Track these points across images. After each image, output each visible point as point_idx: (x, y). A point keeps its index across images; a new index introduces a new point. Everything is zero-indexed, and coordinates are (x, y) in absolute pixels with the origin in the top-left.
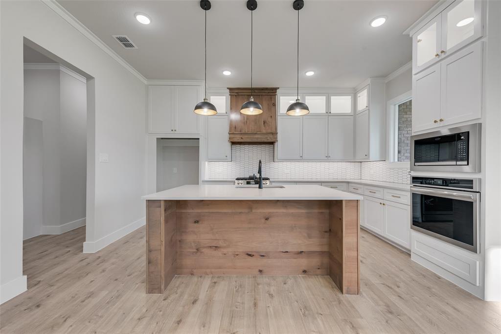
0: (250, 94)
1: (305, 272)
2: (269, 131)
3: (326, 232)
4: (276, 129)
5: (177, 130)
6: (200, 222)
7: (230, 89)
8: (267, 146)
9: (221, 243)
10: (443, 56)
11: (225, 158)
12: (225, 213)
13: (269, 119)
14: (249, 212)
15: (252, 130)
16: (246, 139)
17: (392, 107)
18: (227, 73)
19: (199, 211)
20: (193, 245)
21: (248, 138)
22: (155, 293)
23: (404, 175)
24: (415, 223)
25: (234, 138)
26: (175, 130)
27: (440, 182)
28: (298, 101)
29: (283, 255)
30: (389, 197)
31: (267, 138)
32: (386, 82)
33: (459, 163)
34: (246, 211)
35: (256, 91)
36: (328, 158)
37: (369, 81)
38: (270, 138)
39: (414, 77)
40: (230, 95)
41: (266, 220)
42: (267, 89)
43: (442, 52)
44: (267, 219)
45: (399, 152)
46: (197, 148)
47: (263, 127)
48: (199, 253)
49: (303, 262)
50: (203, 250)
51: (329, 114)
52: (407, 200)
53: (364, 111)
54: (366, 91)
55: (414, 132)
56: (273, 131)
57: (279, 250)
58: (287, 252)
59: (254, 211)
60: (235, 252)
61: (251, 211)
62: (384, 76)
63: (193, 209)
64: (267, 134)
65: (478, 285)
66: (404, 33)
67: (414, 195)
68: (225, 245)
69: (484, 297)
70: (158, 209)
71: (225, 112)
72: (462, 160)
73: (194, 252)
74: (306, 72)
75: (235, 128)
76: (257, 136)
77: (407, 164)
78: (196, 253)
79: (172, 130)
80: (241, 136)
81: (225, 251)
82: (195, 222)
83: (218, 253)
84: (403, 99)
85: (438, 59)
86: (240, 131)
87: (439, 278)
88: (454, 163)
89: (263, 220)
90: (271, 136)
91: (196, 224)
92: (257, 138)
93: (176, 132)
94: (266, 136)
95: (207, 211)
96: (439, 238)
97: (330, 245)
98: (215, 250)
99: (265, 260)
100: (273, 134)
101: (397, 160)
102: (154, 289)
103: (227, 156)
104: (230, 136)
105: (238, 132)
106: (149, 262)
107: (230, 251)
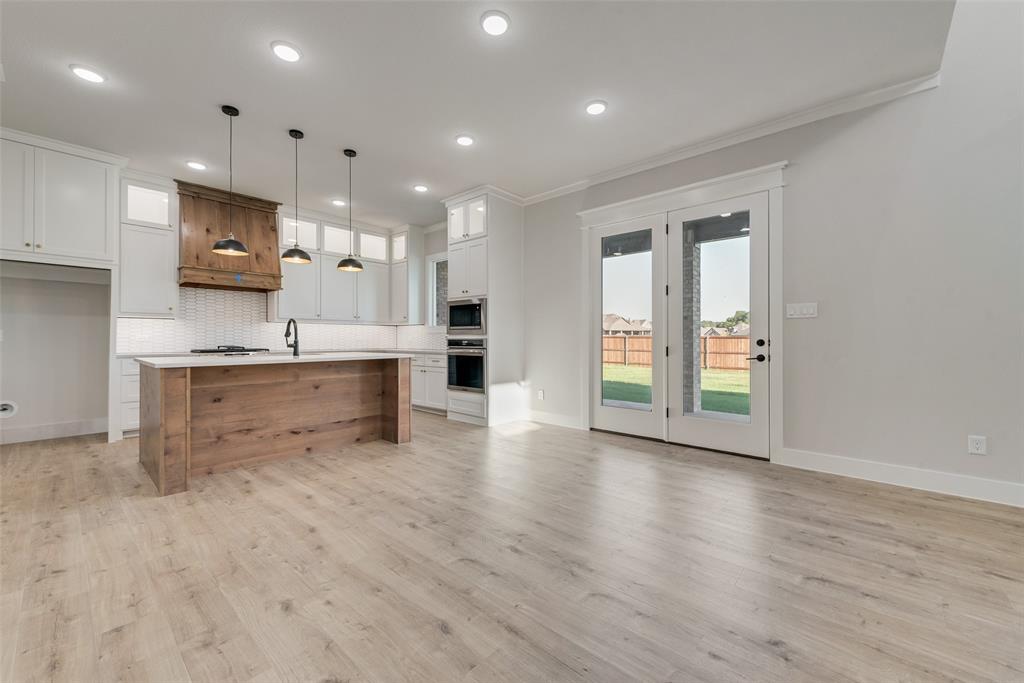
0: (227, 201)
1: (358, 440)
2: (268, 271)
3: (379, 395)
4: (280, 270)
5: (44, 246)
6: (223, 400)
7: (181, 184)
8: (255, 295)
9: (255, 424)
10: (467, 238)
11: (168, 312)
13: (266, 252)
14: (294, 381)
15: (233, 265)
16: (220, 280)
17: (431, 264)
18: (197, 166)
19: (222, 385)
20: (212, 432)
21: (225, 279)
22: (175, 492)
24: (450, 382)
25: (195, 275)
26: (38, 246)
27: (465, 343)
29: (334, 425)
30: (430, 363)
31: (262, 282)
32: (424, 232)
34: (291, 380)
35: (237, 198)
36: (356, 320)
37: (406, 227)
38: (269, 283)
39: (449, 247)
40: (179, 194)
42: (260, 200)
43: (467, 235)
44: (317, 388)
45: (438, 315)
46: (106, 289)
47: (257, 266)
48: (220, 443)
49: (357, 430)
50: (229, 437)
51: (358, 258)
52: (444, 362)
53: (401, 262)
54: (403, 238)
55: (450, 299)
56: (276, 272)
57: (330, 422)
58: (340, 422)
59: (301, 379)
60: (275, 432)
61: (298, 380)
62: (423, 227)
64: (264, 276)
65: (485, 417)
67: (450, 358)
68: (261, 425)
69: (488, 425)
70: (182, 380)
71: (167, 223)
72: (477, 325)
73: (214, 442)
75: (198, 258)
76: (244, 278)
77: (444, 328)
78: (216, 442)
79: (28, 245)
80: (211, 275)
81: (260, 433)
82: (215, 401)
83: (253, 437)
84: (440, 257)
85: (464, 239)
86: (210, 265)
88: (473, 327)
89: (312, 390)
90: (272, 281)
91: (217, 404)
92: (246, 281)
93: (37, 250)
94: (262, 279)
95: (235, 384)
96: (465, 390)
97: (383, 407)
98: (247, 434)
99: (314, 436)
100: (274, 277)
101: (435, 324)
102: (175, 487)
103: (170, 309)
104: (187, 272)
105: (205, 266)
106: (166, 453)
107: (269, 432)
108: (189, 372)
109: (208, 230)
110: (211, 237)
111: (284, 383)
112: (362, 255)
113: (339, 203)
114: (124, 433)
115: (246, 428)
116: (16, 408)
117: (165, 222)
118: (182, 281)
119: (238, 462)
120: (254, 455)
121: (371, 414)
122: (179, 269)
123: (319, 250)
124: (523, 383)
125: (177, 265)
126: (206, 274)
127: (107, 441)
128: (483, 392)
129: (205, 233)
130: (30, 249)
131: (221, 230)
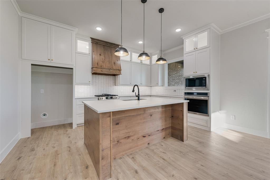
1: (164, 138)
2: (117, 68)
3: (170, 117)
4: (121, 68)
5: (54, 60)
6: (119, 124)
7: (92, 38)
8: (112, 77)
9: (131, 134)
10: (196, 50)
11: (89, 83)
12: (133, 115)
13: (117, 62)
14: (144, 113)
15: (108, 66)
16: (104, 71)
17: (166, 64)
18: (99, 29)
19: (119, 117)
23: (171, 92)
25: (97, 70)
26: (52, 60)
27: (196, 94)
28: (161, 57)
29: (157, 132)
31: (116, 72)
32: (163, 53)
33: (203, 87)
36: (141, 85)
38: (118, 72)
39: (184, 55)
40: (92, 42)
41: (151, 116)
42: (114, 44)
43: (196, 48)
45: (168, 83)
47: (114, 66)
48: (119, 144)
50: (121, 141)
51: (142, 64)
53: (155, 64)
55: (185, 76)
56: (119, 69)
57: (155, 131)
58: (158, 130)
59: (146, 112)
60: (138, 137)
61: (145, 113)
62: (163, 51)
63: (115, 116)
64: (116, 70)
65: (209, 126)
66: (181, 37)
68: (133, 134)
69: (210, 130)
70: (109, 118)
72: (204, 86)
73: (116, 144)
74: (139, 41)
75: (98, 64)
79: (49, 60)
80: (101, 70)
83: (130, 140)
85: (194, 50)
87: (196, 128)
88: (201, 87)
89: (150, 116)
90: (118, 71)
91: (117, 125)
93: (52, 61)
95: (123, 116)
97: (172, 123)
98: (128, 139)
99: (150, 137)
100: (119, 70)
101: (167, 86)
102: (106, 176)
103: (90, 82)
104: (94, 69)
105: (100, 67)
106: (102, 159)
107: (135, 137)
108: (111, 114)
109: (100, 55)
110: (101, 57)
111: (141, 114)
112: (143, 63)
113: (141, 42)
114: (77, 125)
115: (127, 136)
116: (47, 115)
117: (88, 53)
118: (93, 72)
119: (124, 152)
120: (130, 149)
121: (168, 126)
122: (92, 68)
123: (131, 61)
124: (220, 112)
125: (91, 67)
126: (100, 69)
127: (72, 128)
128: (208, 116)
129: (99, 55)
130: (50, 61)
131: (104, 54)
